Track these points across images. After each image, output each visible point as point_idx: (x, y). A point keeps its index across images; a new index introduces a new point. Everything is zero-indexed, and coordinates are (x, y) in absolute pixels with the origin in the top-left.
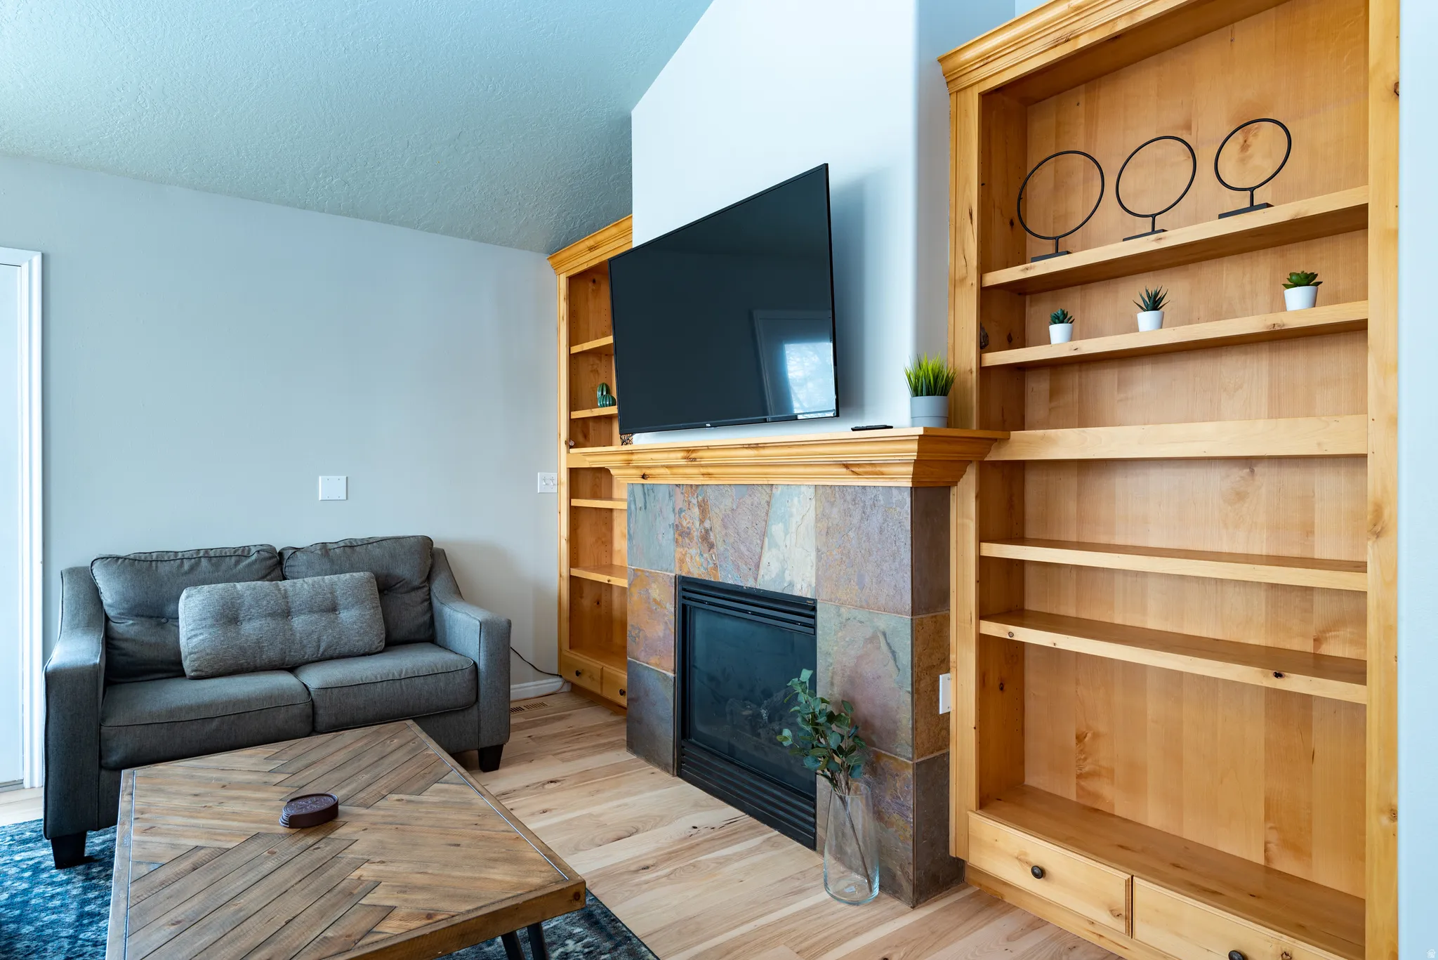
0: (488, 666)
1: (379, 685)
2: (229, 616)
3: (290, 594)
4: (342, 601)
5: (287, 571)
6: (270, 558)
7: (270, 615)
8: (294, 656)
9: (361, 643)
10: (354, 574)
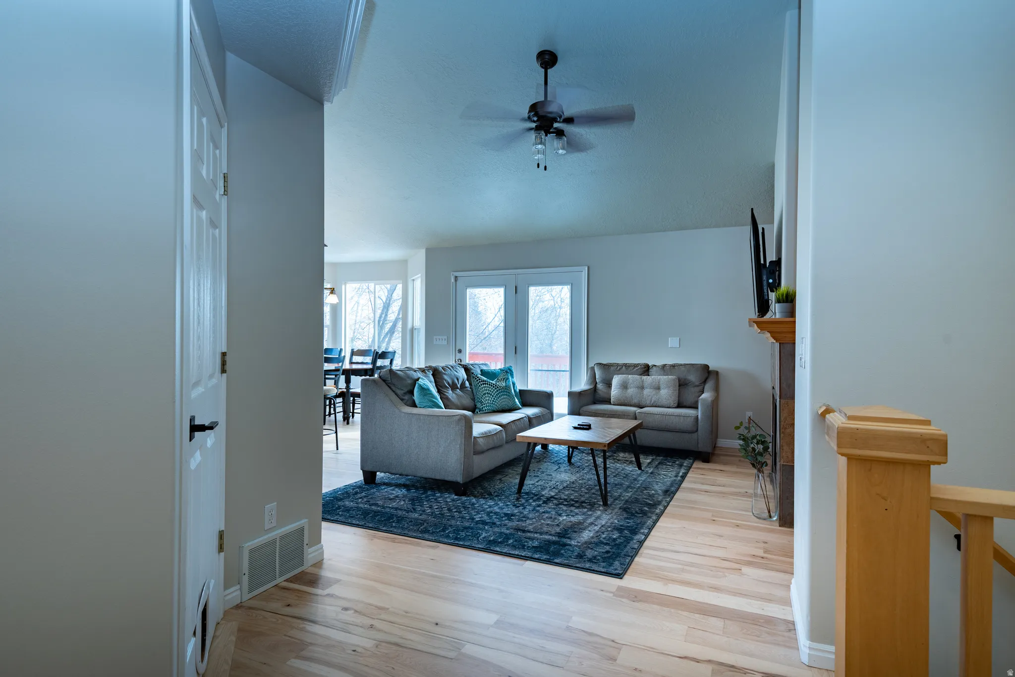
0: (702, 418)
1: (658, 416)
2: (624, 386)
3: (645, 380)
4: (662, 386)
5: (650, 373)
6: (644, 368)
7: (637, 387)
8: (643, 403)
9: (666, 403)
10: (670, 377)
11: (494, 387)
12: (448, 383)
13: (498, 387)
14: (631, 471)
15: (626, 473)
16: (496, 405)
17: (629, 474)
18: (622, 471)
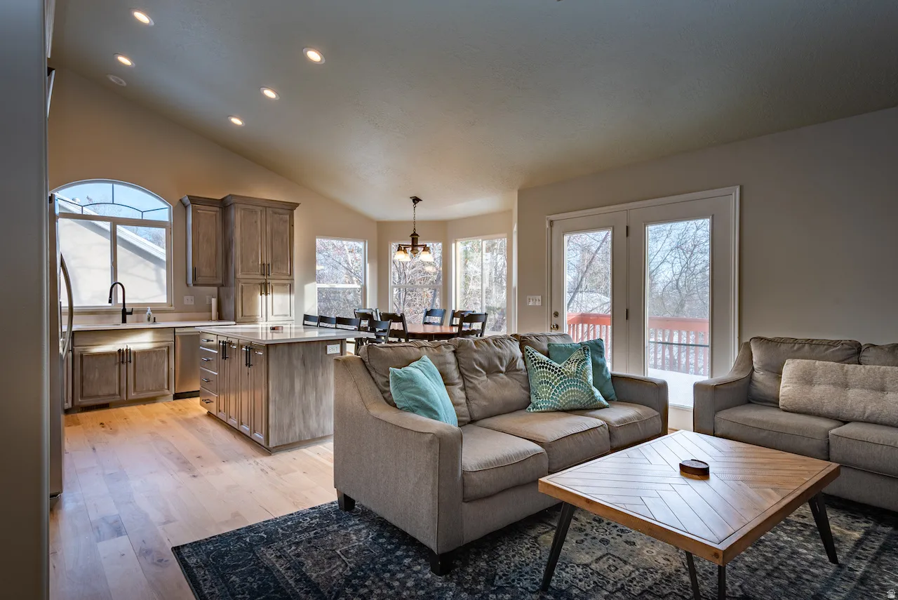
2: (807, 380)
3: (851, 372)
4: (889, 385)
5: (862, 359)
6: (851, 348)
7: (832, 384)
8: (846, 414)
11: (556, 373)
12: (481, 365)
13: (562, 374)
14: (812, 564)
15: (798, 569)
16: (559, 402)
17: (805, 572)
18: (790, 558)
